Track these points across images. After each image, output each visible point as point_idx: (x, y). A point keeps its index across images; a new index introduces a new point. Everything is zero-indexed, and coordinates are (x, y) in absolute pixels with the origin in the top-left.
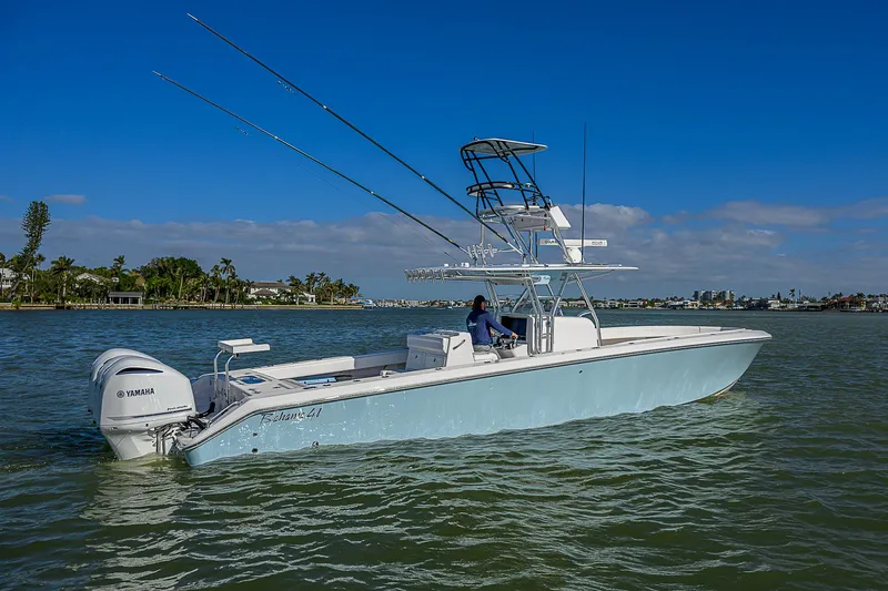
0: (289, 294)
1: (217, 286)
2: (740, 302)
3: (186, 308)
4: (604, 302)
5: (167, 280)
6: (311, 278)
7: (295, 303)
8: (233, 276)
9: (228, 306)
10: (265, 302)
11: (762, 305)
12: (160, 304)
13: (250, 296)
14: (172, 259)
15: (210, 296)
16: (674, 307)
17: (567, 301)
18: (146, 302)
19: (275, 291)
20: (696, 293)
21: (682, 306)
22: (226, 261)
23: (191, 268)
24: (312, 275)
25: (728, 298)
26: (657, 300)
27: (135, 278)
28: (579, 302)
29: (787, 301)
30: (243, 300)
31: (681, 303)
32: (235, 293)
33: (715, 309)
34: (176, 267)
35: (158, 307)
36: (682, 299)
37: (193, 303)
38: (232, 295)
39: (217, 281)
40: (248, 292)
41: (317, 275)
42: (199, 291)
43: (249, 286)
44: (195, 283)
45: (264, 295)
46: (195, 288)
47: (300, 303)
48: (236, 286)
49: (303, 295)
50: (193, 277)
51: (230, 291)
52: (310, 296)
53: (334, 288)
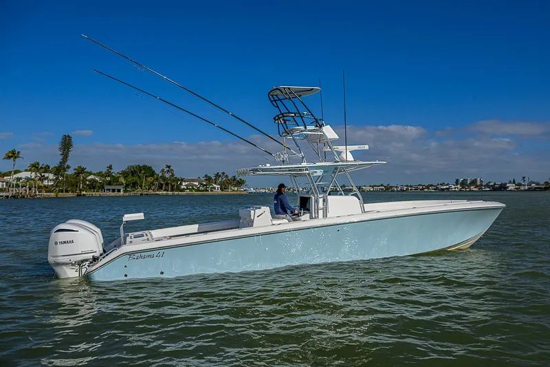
0: (204, 185)
1: (164, 181)
2: (487, 185)
3: (147, 194)
4: (396, 187)
5: (136, 178)
6: (217, 176)
7: (208, 191)
8: (173, 175)
9: (170, 193)
10: (191, 190)
11: (503, 187)
12: (133, 192)
13: (182, 187)
14: (139, 166)
15: (160, 187)
16: (443, 190)
17: (373, 187)
19: (197, 184)
20: (457, 180)
21: (447, 189)
22: (169, 167)
23: (149, 171)
24: (218, 173)
25: (479, 183)
26: (431, 186)
27: (118, 178)
28: (381, 187)
29: (520, 185)
30: (179, 189)
31: (448, 187)
32: (174, 185)
33: (470, 191)
34: (141, 171)
35: (132, 193)
36: (448, 184)
37: (151, 192)
38: (172, 186)
39: (164, 178)
40: (181, 185)
41: (220, 174)
42: (154, 185)
43: (182, 181)
44: (152, 180)
45: (191, 186)
46: (152, 183)
47: (211, 191)
48: (174, 181)
49: (212, 185)
50: (150, 176)
51: (171, 184)
52: (217, 186)
53: (230, 181)
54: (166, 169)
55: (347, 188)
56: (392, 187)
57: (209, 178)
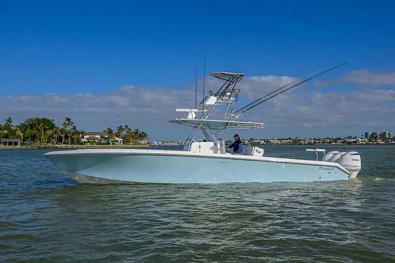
0: (106, 138)
1: (63, 134)
3: (46, 147)
4: (304, 141)
5: (35, 131)
6: (121, 129)
7: (109, 144)
8: (74, 128)
9: (69, 146)
12: (30, 145)
13: (83, 140)
14: (38, 119)
15: (60, 140)
16: (350, 143)
17: (281, 140)
18: (22, 144)
19: (98, 137)
20: (366, 134)
21: (355, 142)
22: (69, 120)
23: (48, 124)
24: (121, 127)
25: (387, 136)
26: (339, 139)
27: (15, 131)
28: (288, 141)
30: (79, 142)
31: (355, 140)
32: (74, 138)
33: (377, 144)
34: (39, 124)
35: (29, 147)
36: (356, 138)
37: (50, 145)
38: (73, 140)
39: (62, 131)
40: (83, 138)
41: (123, 127)
42: (53, 138)
43: (82, 134)
44: (51, 133)
45: (92, 139)
46: (51, 136)
47: (113, 144)
48: (74, 134)
49: (115, 138)
50: (50, 129)
51: (71, 137)
52: (119, 139)
53: (132, 134)
54: (67, 122)
55: (255, 141)
56: (299, 140)
57: (110, 132)
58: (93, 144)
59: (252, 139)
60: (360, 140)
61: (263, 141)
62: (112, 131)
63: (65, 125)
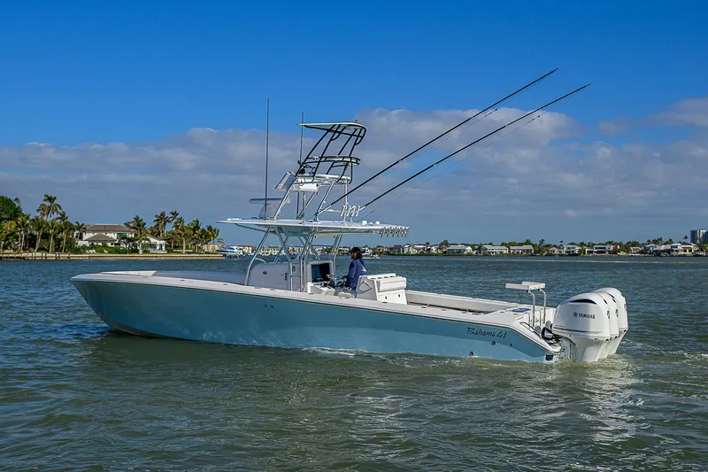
0: (129, 240)
1: (38, 230)
4: (559, 248)
6: (162, 219)
7: (137, 251)
8: (63, 217)
9: (51, 256)
10: (100, 250)
13: (80, 243)
15: (31, 243)
16: (658, 253)
17: (508, 245)
19: (114, 236)
20: (694, 233)
21: (668, 251)
22: (50, 199)
23: (7, 208)
24: (163, 214)
26: (635, 244)
28: (525, 247)
30: (71, 248)
31: (668, 247)
32: (62, 239)
36: (670, 242)
37: (9, 253)
38: (58, 242)
39: (38, 224)
40: (81, 238)
41: (168, 215)
42: (17, 238)
43: (78, 229)
44: (13, 226)
45: (100, 241)
46: (13, 234)
47: (145, 252)
48: (62, 231)
49: (148, 240)
50: (9, 219)
51: (55, 236)
52: (158, 242)
53: (187, 231)
54: (48, 204)
55: (452, 247)
56: (548, 246)
57: (139, 225)
58: (102, 252)
59: (446, 243)
60: (680, 247)
61: (469, 248)
62: (145, 224)
63: (42, 209)
